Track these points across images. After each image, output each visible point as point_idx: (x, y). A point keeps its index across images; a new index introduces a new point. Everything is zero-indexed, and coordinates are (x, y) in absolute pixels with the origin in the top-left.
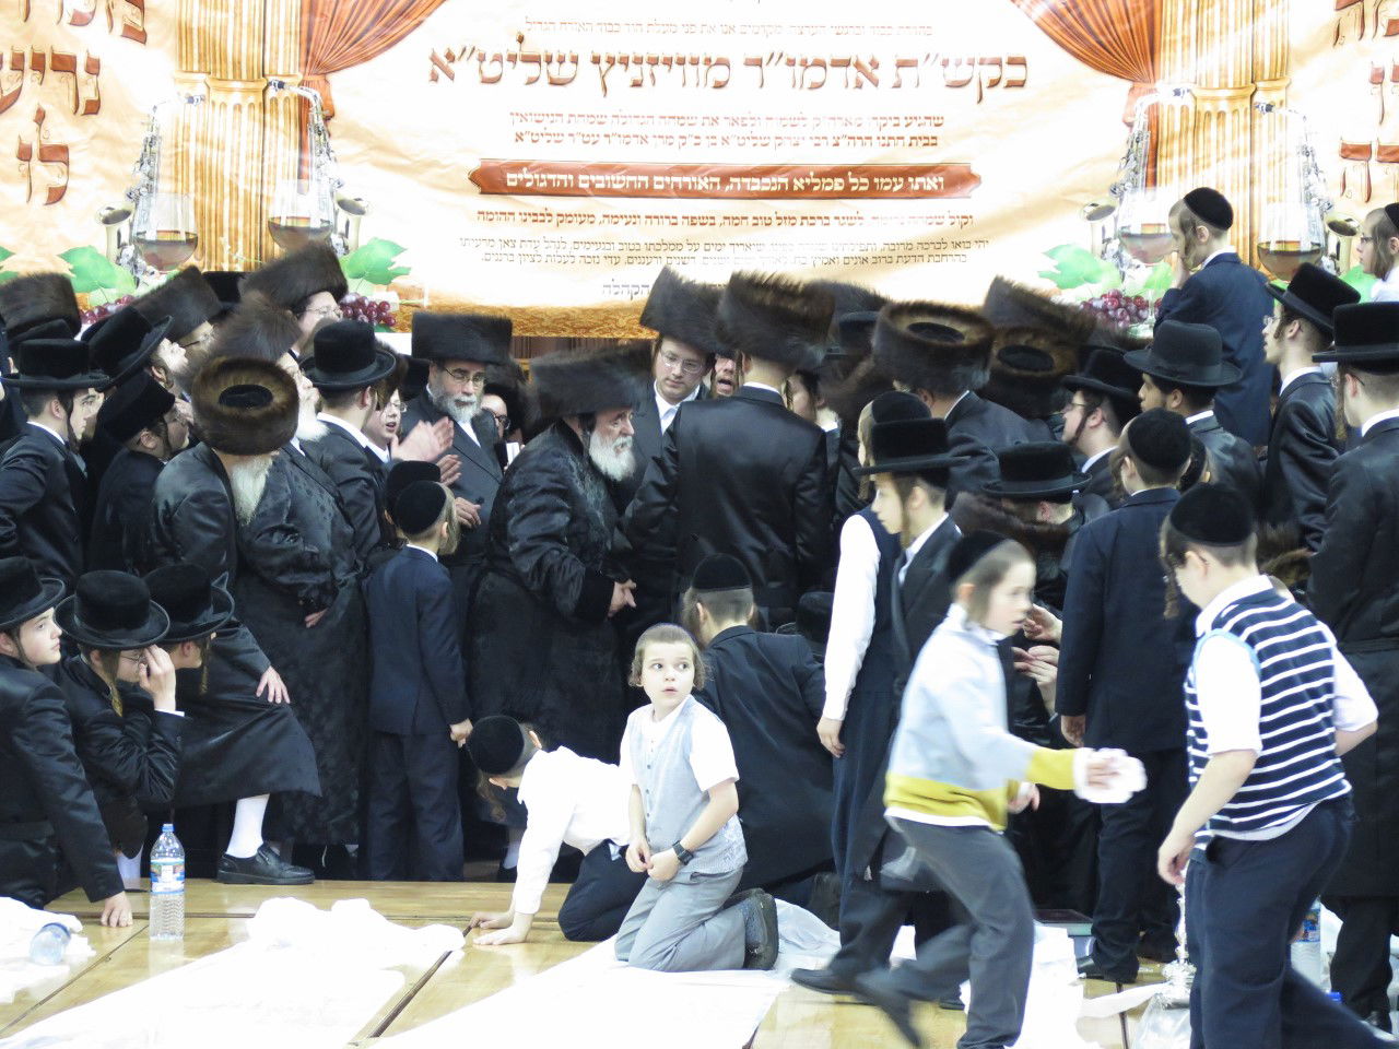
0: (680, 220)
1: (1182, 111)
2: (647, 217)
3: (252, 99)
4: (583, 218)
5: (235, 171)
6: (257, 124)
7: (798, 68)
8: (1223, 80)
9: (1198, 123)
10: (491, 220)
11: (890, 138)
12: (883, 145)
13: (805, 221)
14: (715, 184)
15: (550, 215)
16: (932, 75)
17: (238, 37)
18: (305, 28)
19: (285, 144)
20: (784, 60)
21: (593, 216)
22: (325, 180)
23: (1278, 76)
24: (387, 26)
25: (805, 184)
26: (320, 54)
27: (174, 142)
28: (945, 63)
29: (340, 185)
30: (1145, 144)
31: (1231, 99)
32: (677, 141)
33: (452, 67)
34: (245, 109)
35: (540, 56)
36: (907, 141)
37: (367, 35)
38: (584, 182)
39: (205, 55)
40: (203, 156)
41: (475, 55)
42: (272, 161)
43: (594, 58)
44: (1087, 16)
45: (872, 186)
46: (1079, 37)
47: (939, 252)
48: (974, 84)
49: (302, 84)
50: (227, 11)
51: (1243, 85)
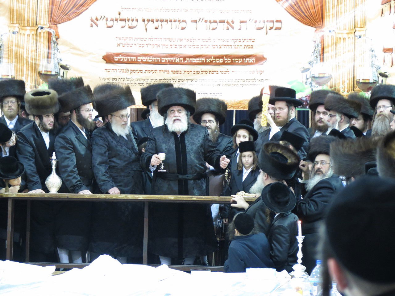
0: (170, 72)
1: (332, 37)
2: (160, 71)
3: (33, 32)
5: (27, 56)
6: (35, 41)
7: (208, 23)
8: (345, 28)
9: (337, 41)
10: (109, 72)
11: (238, 46)
12: (235, 48)
13: (210, 72)
14: (181, 60)
15: (128, 70)
16: (251, 26)
17: (28, 13)
18: (50, 10)
19: (43, 47)
20: (204, 20)
21: (142, 70)
22: (56, 59)
23: (363, 26)
24: (77, 9)
25: (210, 61)
26: (55, 18)
27: (8, 46)
28: (256, 22)
29: (61, 61)
30: (320, 48)
31: (348, 34)
32: (169, 46)
33: (97, 22)
34: (31, 36)
35: (125, 19)
36: (243, 47)
37: (70, 12)
38: (139, 59)
39: (18, 18)
40: (17, 51)
41: (105, 19)
42: (39, 53)
43: (143, 20)
44: (301, 7)
45: (232, 61)
46: (298, 14)
47: (254, 83)
48: (265, 28)
49: (49, 28)
50: (25, 4)
51: (351, 29)
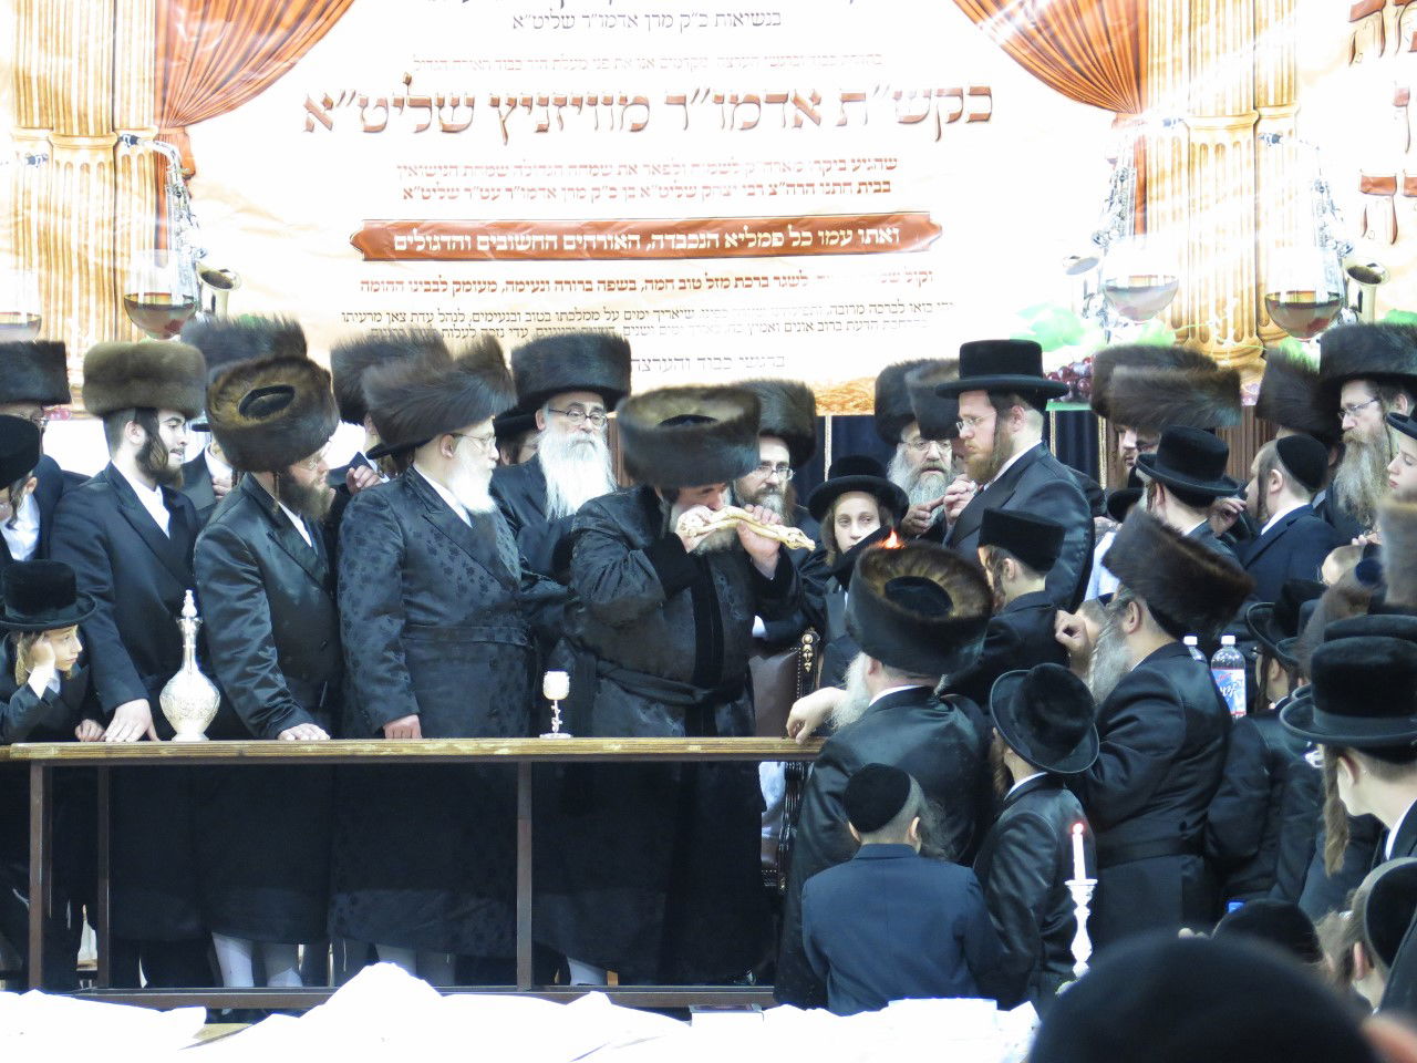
0: (595, 285)
1: (1173, 144)
2: (557, 282)
3: (101, 157)
4: (483, 286)
5: (83, 242)
6: (107, 185)
7: (728, 107)
8: (1220, 107)
9: (1193, 158)
10: (376, 290)
11: (835, 185)
12: (828, 193)
13: (739, 283)
14: (634, 242)
15: (445, 283)
16: (883, 111)
17: (83, 86)
18: (160, 74)
19: (139, 207)
20: (711, 96)
21: (494, 283)
22: (185, 250)
23: (1285, 101)
24: (254, 69)
25: (738, 241)
26: (177, 104)
27: (13, 211)
28: (898, 96)
29: (203, 255)
30: (1131, 184)
31: (1232, 128)
32: (589, 194)
33: (330, 115)
34: (94, 169)
35: (430, 101)
36: (855, 187)
37: (231, 82)
38: (483, 243)
39: (46, 108)
40: (47, 226)
41: (356, 100)
42: (125, 229)
43: (493, 100)
44: (1061, 38)
45: (817, 240)
46: (1051, 62)
47: (897, 317)
48: (931, 119)
49: (157, 138)
50: (71, 56)
51: (1244, 112)
